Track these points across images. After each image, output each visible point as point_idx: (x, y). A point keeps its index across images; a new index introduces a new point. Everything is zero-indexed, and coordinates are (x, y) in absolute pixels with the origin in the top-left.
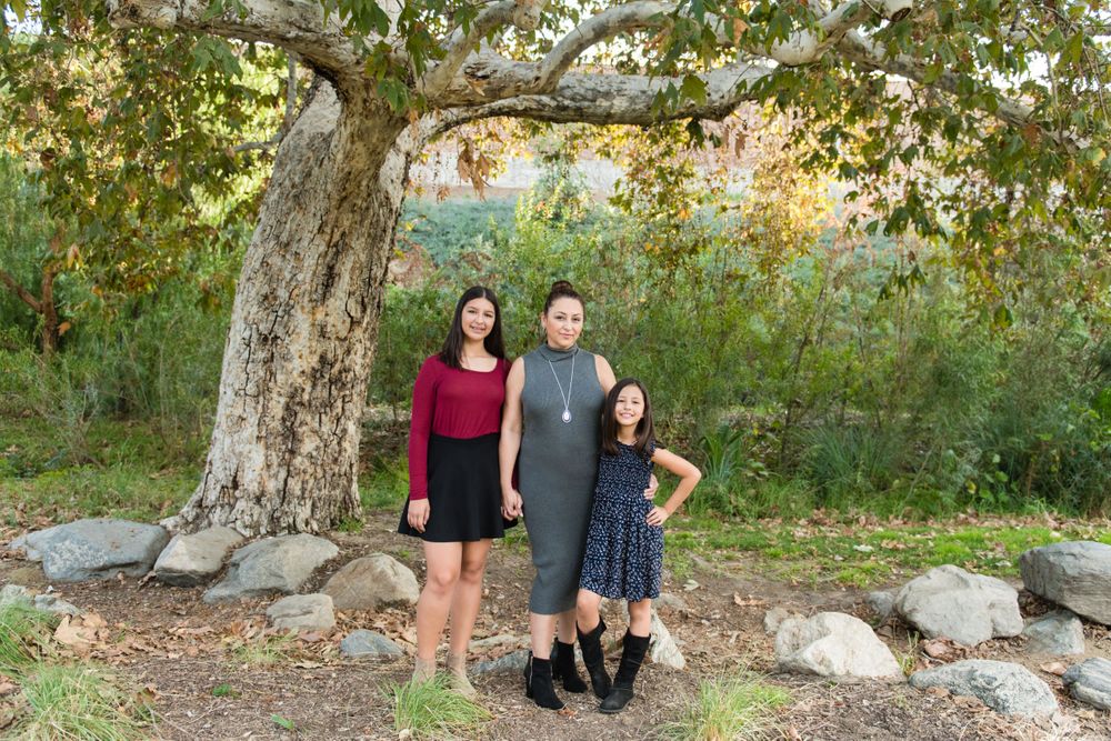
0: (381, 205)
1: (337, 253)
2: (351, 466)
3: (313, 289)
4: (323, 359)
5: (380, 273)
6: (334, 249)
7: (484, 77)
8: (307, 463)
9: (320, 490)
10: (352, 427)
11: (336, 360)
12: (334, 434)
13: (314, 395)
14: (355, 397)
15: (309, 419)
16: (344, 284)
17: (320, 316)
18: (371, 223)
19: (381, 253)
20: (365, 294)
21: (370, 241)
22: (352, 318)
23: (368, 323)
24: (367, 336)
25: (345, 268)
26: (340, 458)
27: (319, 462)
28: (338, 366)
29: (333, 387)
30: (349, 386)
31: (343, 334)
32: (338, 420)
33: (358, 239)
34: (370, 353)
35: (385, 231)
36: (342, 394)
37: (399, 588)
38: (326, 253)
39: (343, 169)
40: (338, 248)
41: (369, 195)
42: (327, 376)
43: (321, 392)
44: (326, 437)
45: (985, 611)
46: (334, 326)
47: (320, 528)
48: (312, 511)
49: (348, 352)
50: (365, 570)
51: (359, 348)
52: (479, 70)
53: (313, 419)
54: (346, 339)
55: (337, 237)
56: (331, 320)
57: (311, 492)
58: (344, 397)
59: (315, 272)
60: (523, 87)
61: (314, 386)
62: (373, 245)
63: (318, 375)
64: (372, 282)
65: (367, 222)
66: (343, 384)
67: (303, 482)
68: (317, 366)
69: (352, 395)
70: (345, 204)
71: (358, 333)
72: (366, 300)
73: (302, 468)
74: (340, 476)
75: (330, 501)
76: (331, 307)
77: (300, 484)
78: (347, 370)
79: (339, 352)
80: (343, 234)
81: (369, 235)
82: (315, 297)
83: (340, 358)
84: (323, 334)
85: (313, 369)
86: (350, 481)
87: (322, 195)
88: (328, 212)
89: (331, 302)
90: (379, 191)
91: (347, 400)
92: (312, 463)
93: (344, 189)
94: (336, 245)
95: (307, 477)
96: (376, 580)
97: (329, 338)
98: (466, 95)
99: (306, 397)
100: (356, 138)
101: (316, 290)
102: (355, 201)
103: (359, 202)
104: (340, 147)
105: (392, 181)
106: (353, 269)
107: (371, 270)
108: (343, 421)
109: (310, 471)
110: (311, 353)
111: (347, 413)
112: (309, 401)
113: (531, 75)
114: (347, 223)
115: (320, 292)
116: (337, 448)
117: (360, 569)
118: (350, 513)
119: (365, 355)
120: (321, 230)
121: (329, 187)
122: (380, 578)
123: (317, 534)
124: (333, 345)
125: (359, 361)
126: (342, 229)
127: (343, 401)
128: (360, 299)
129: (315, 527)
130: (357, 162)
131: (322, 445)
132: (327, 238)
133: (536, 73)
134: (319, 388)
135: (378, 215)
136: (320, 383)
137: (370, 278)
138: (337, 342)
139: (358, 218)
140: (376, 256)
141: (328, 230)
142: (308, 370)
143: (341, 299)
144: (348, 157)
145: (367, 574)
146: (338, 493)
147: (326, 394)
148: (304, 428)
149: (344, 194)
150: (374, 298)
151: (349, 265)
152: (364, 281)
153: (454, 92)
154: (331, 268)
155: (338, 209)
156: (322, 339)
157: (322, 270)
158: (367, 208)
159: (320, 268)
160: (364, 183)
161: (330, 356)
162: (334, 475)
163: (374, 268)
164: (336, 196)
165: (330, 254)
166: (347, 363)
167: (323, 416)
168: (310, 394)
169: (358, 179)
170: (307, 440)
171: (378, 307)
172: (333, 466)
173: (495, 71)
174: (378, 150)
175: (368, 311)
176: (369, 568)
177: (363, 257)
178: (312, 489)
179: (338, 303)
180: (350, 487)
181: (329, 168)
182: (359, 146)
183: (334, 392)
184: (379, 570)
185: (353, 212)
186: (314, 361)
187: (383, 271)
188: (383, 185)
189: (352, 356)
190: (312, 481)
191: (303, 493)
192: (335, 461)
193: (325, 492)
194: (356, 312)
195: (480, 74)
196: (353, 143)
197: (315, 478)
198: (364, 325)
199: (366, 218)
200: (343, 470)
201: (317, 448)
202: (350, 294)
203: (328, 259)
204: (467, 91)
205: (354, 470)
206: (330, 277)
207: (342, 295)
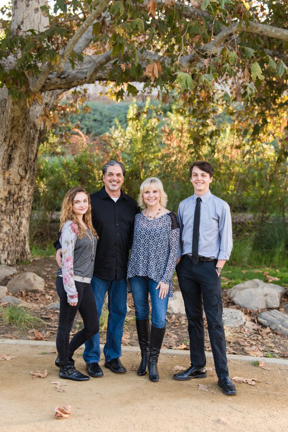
0: (31, 128)
1: (12, 150)
2: (25, 237)
3: (3, 164)
4: (9, 193)
5: (33, 157)
6: (11, 148)
7: (64, 78)
8: (5, 236)
9: (11, 247)
10: (24, 221)
11: (15, 193)
12: (16, 224)
13: (7, 208)
14: (25, 209)
15: (5, 217)
16: (16, 161)
17: (7, 175)
18: (27, 136)
19: (33, 148)
20: (26, 166)
21: (27, 144)
22: (21, 176)
23: (29, 178)
24: (28, 183)
25: (17, 155)
26: (19, 234)
27: (10, 236)
28: (16, 196)
29: (15, 205)
30: (22, 204)
31: (18, 182)
32: (18, 218)
33: (21, 143)
34: (31, 190)
35: (34, 139)
36: (19, 207)
37: (34, 285)
38: (8, 149)
39: (11, 116)
40: (13, 147)
41: (24, 125)
42: (12, 200)
43: (10, 207)
44: (12, 225)
45: (262, 297)
46: (13, 179)
47: (11, 263)
48: (8, 256)
49: (20, 190)
50: (23, 278)
51: (26, 188)
52: (62, 74)
53: (7, 217)
54: (19, 184)
55: (11, 143)
56: (12, 177)
57: (7, 248)
58: (20, 209)
59: (3, 158)
60: (80, 81)
61: (7, 204)
62: (28, 146)
63: (8, 199)
64: (29, 161)
65: (24, 136)
66: (19, 203)
67: (3, 244)
68: (7, 196)
69: (23, 208)
70: (14, 130)
71: (24, 182)
72: (27, 168)
73: (3, 238)
74: (20, 241)
75: (15, 252)
76: (11, 171)
77: (2, 244)
78: (21, 197)
79: (16, 190)
80: (14, 142)
81: (26, 141)
82: (4, 167)
83: (17, 192)
84: (9, 183)
85: (6, 197)
86: (25, 244)
87: (4, 126)
88: (7, 133)
89: (11, 169)
90: (29, 123)
91: (21, 210)
92: (7, 236)
93: (13, 124)
94: (12, 146)
95: (5, 242)
96: (26, 282)
97: (12, 184)
98: (57, 85)
99: (3, 209)
100: (15, 104)
101: (4, 165)
102: (18, 128)
103: (20, 128)
104: (9, 107)
105: (37, 117)
106: (20, 156)
107: (28, 156)
108: (20, 218)
109: (7, 239)
110: (4, 190)
111: (22, 215)
112: (5, 211)
113: (83, 76)
114: (15, 137)
115: (6, 165)
116: (18, 230)
117: (21, 277)
118: (25, 258)
119: (28, 191)
120: (5, 140)
121: (7, 123)
122: (28, 281)
123: (10, 266)
124: (13, 187)
125: (26, 193)
126: (13, 140)
127: (20, 210)
128: (24, 168)
129: (9, 262)
130: (17, 113)
131: (11, 228)
132: (8, 143)
133: (85, 76)
134: (9, 205)
135: (30, 133)
136: (9, 203)
137: (28, 159)
138: (15, 186)
139: (20, 135)
140: (30, 150)
141: (8, 140)
142: (4, 198)
143: (16, 168)
144: (12, 111)
145: (23, 280)
146: (18, 248)
147: (12, 207)
148: (3, 221)
149: (13, 126)
150: (31, 167)
151: (18, 154)
152: (25, 160)
153: (53, 84)
154: (10, 156)
155: (11, 131)
156: (8, 185)
157: (6, 156)
158: (24, 131)
159: (5, 156)
160: (21, 121)
161: (13, 192)
162: (17, 241)
163: (30, 155)
164: (10, 127)
165: (9, 150)
166: (20, 194)
167: (11, 217)
168: (5, 207)
169: (18, 119)
170: (5, 227)
171: (34, 170)
172: (16, 237)
173: (69, 75)
174: (25, 108)
175: (29, 173)
176: (24, 277)
177: (24, 150)
178: (7, 247)
179: (14, 170)
180: (25, 246)
181: (6, 115)
182: (16, 107)
183: (15, 207)
184: (27, 278)
185: (18, 132)
186: (6, 194)
187: (34, 156)
188: (32, 120)
189: (22, 191)
190: (7, 244)
191: (4, 248)
192: (17, 235)
193: (13, 248)
194: (22, 173)
195: (62, 77)
196: (14, 105)
197: (9, 242)
198: (27, 178)
199: (24, 134)
200: (21, 239)
201: (9, 230)
202: (20, 166)
203: (9, 152)
204: (58, 84)
205: (27, 239)
206: (10, 160)
207: (16, 167)
